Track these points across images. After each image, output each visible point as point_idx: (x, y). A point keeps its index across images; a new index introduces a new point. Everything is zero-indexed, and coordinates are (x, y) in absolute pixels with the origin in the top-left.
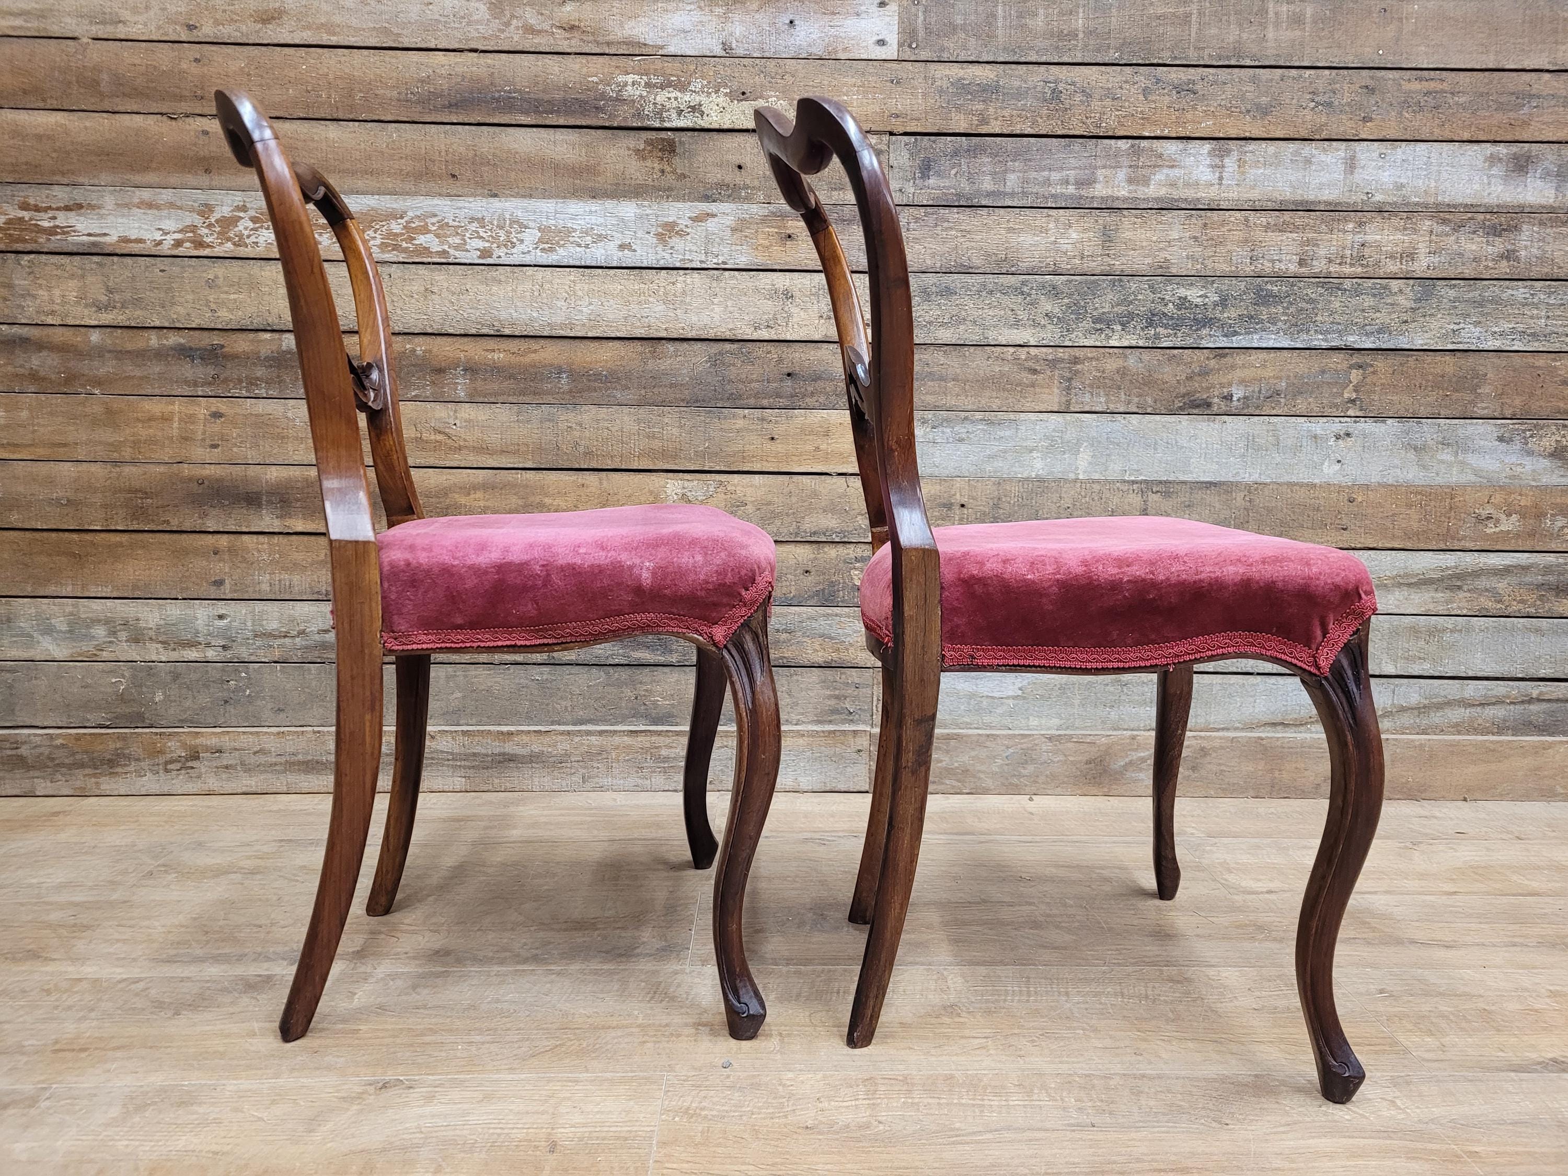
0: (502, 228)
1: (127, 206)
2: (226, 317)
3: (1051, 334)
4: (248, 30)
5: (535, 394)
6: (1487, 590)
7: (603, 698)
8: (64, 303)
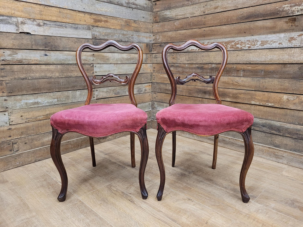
0: (253, 42)
5: (256, 75)
7: (264, 139)
8: (183, 60)
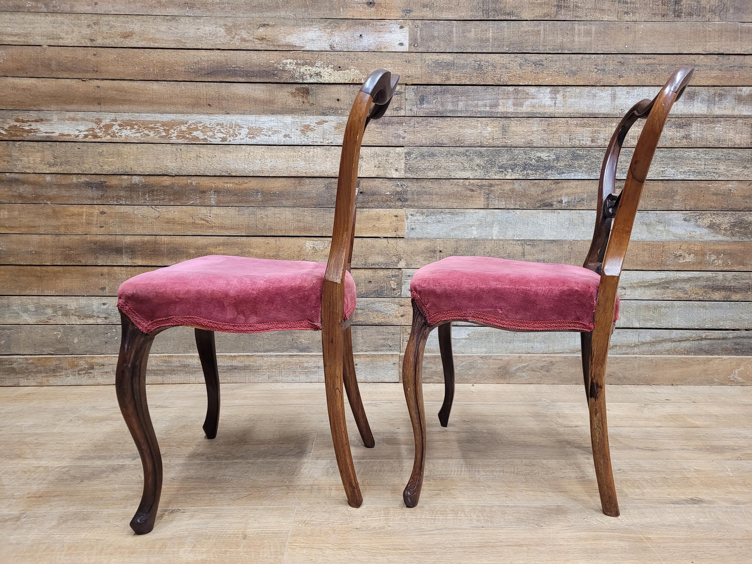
0: (231, 128)
1: (62, 119)
2: (107, 169)
3: (479, 174)
4: (118, 41)
5: (246, 202)
6: (680, 289)
7: (278, 340)
8: (34, 163)
